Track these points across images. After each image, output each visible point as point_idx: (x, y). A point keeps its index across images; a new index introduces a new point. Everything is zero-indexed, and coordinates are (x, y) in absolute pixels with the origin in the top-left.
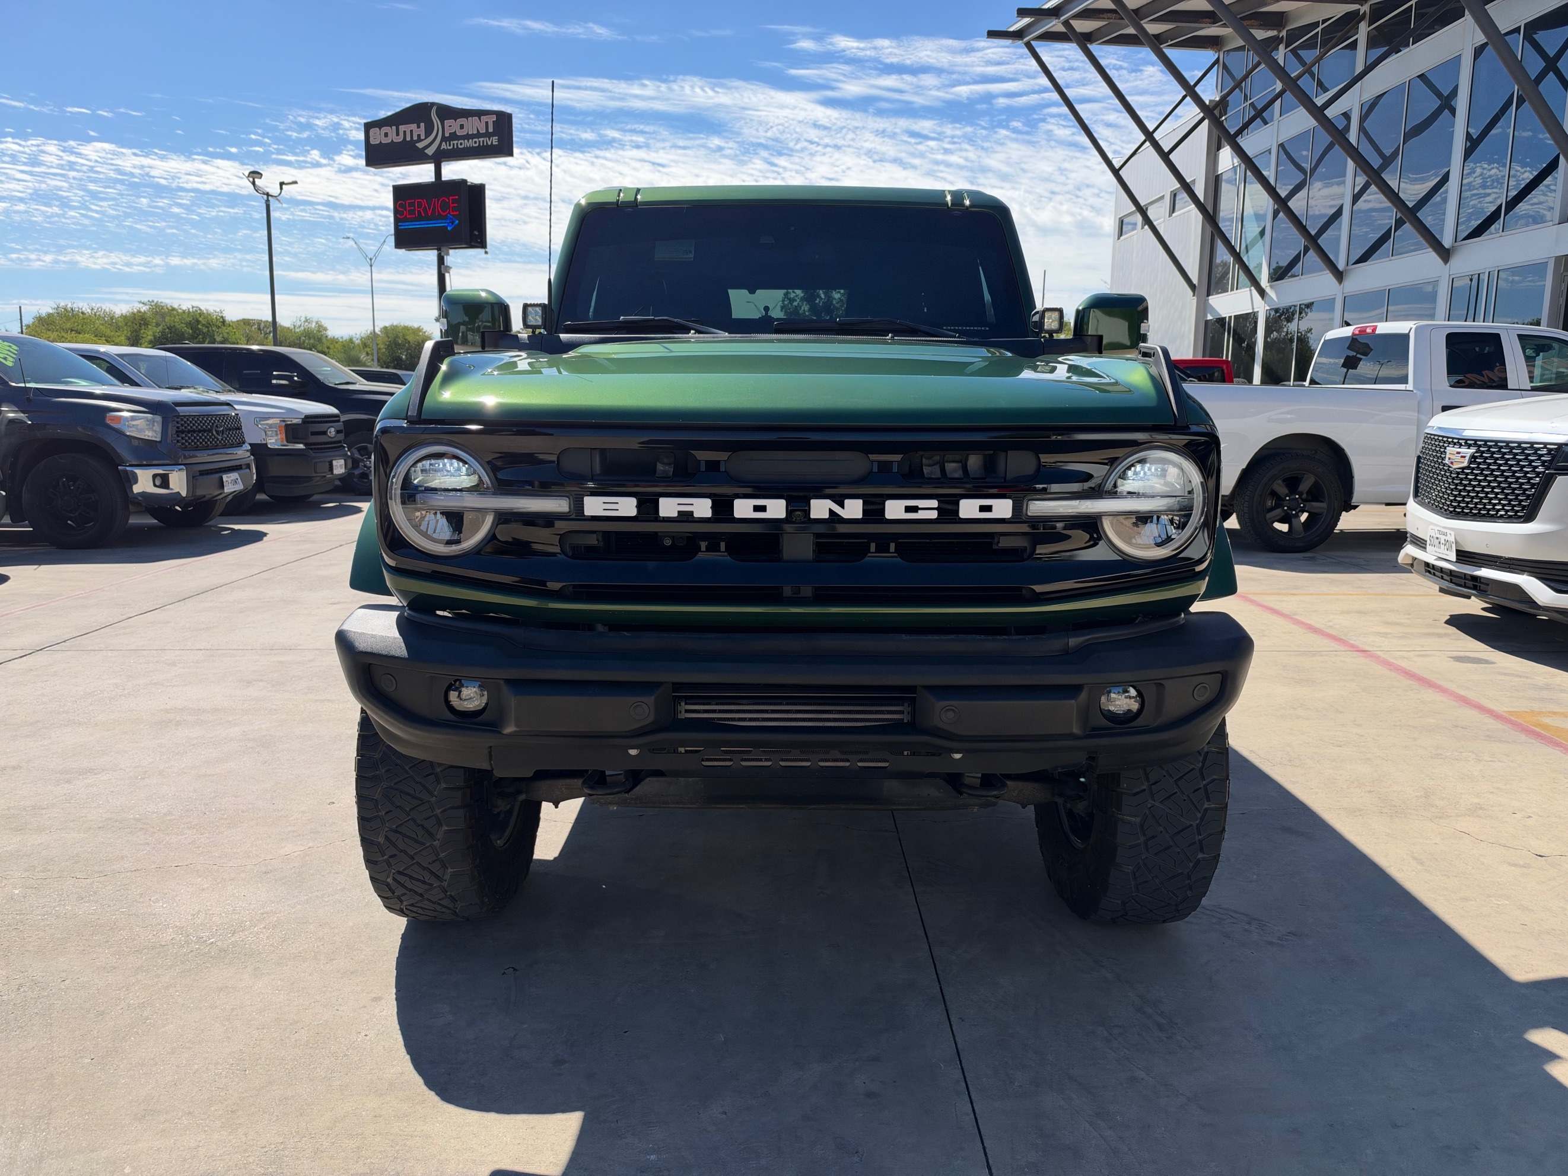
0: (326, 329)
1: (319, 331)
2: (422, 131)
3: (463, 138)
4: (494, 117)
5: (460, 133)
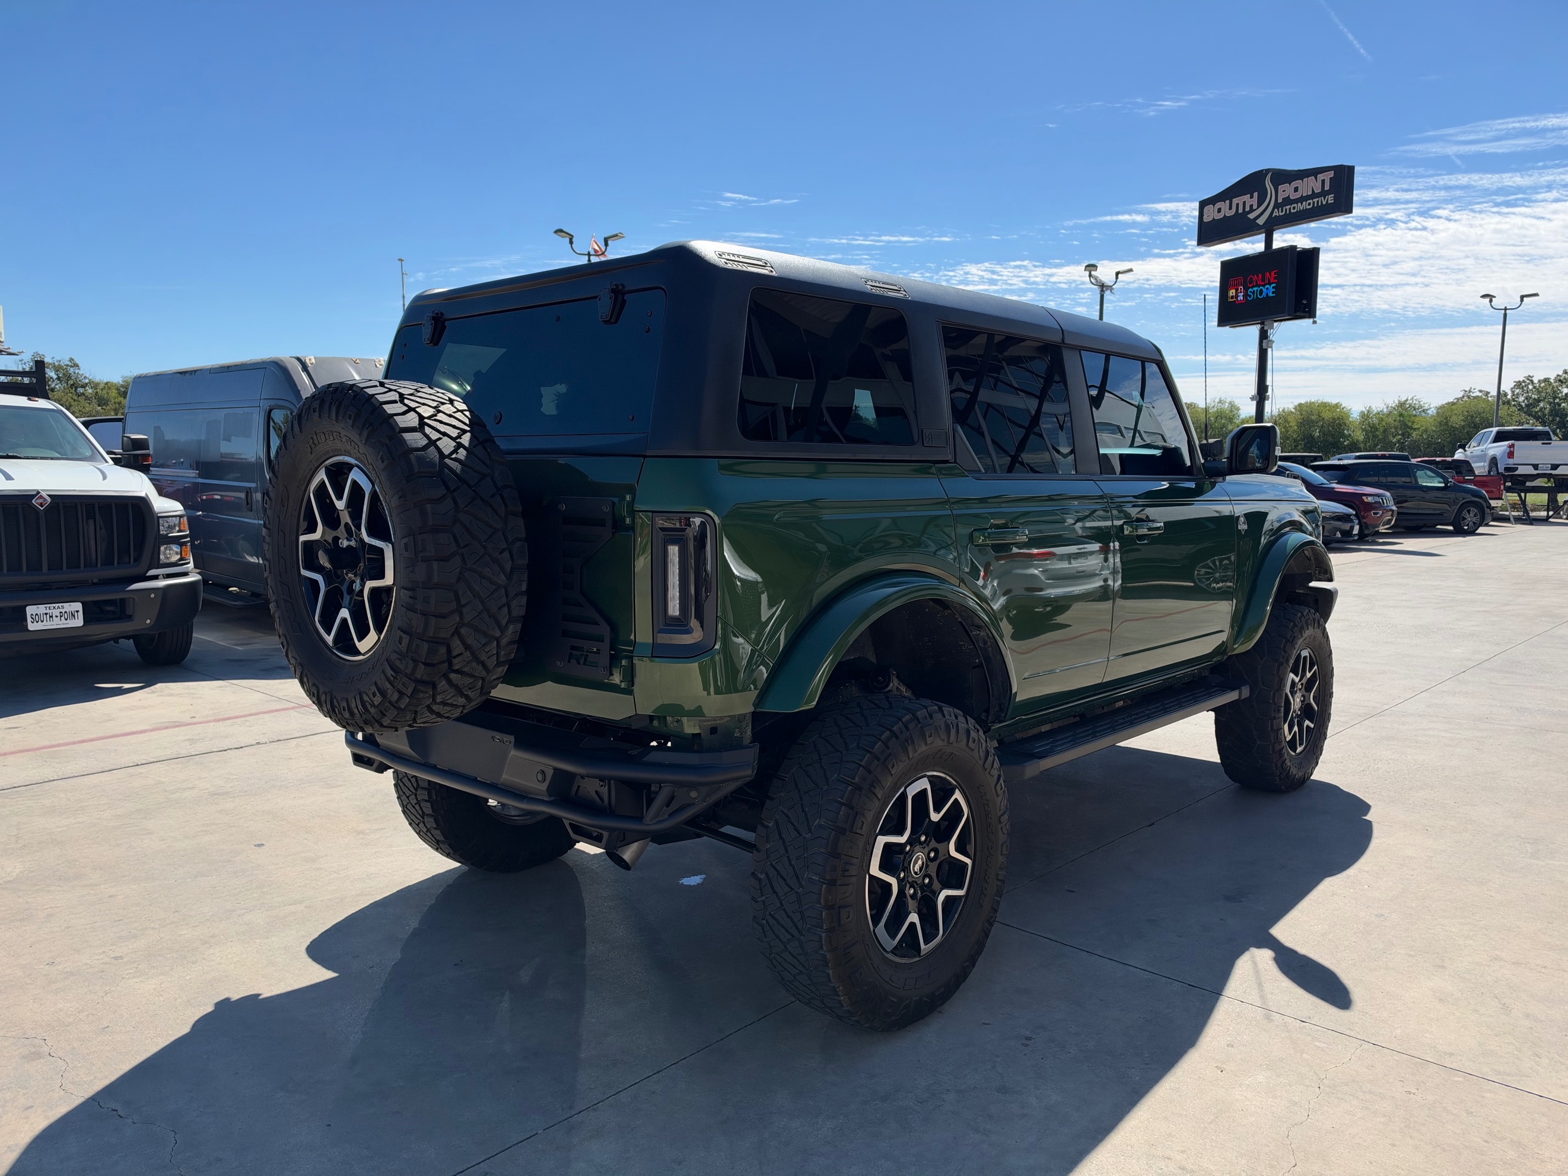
3: (1296, 201)
4: (1331, 174)
5: (1294, 196)
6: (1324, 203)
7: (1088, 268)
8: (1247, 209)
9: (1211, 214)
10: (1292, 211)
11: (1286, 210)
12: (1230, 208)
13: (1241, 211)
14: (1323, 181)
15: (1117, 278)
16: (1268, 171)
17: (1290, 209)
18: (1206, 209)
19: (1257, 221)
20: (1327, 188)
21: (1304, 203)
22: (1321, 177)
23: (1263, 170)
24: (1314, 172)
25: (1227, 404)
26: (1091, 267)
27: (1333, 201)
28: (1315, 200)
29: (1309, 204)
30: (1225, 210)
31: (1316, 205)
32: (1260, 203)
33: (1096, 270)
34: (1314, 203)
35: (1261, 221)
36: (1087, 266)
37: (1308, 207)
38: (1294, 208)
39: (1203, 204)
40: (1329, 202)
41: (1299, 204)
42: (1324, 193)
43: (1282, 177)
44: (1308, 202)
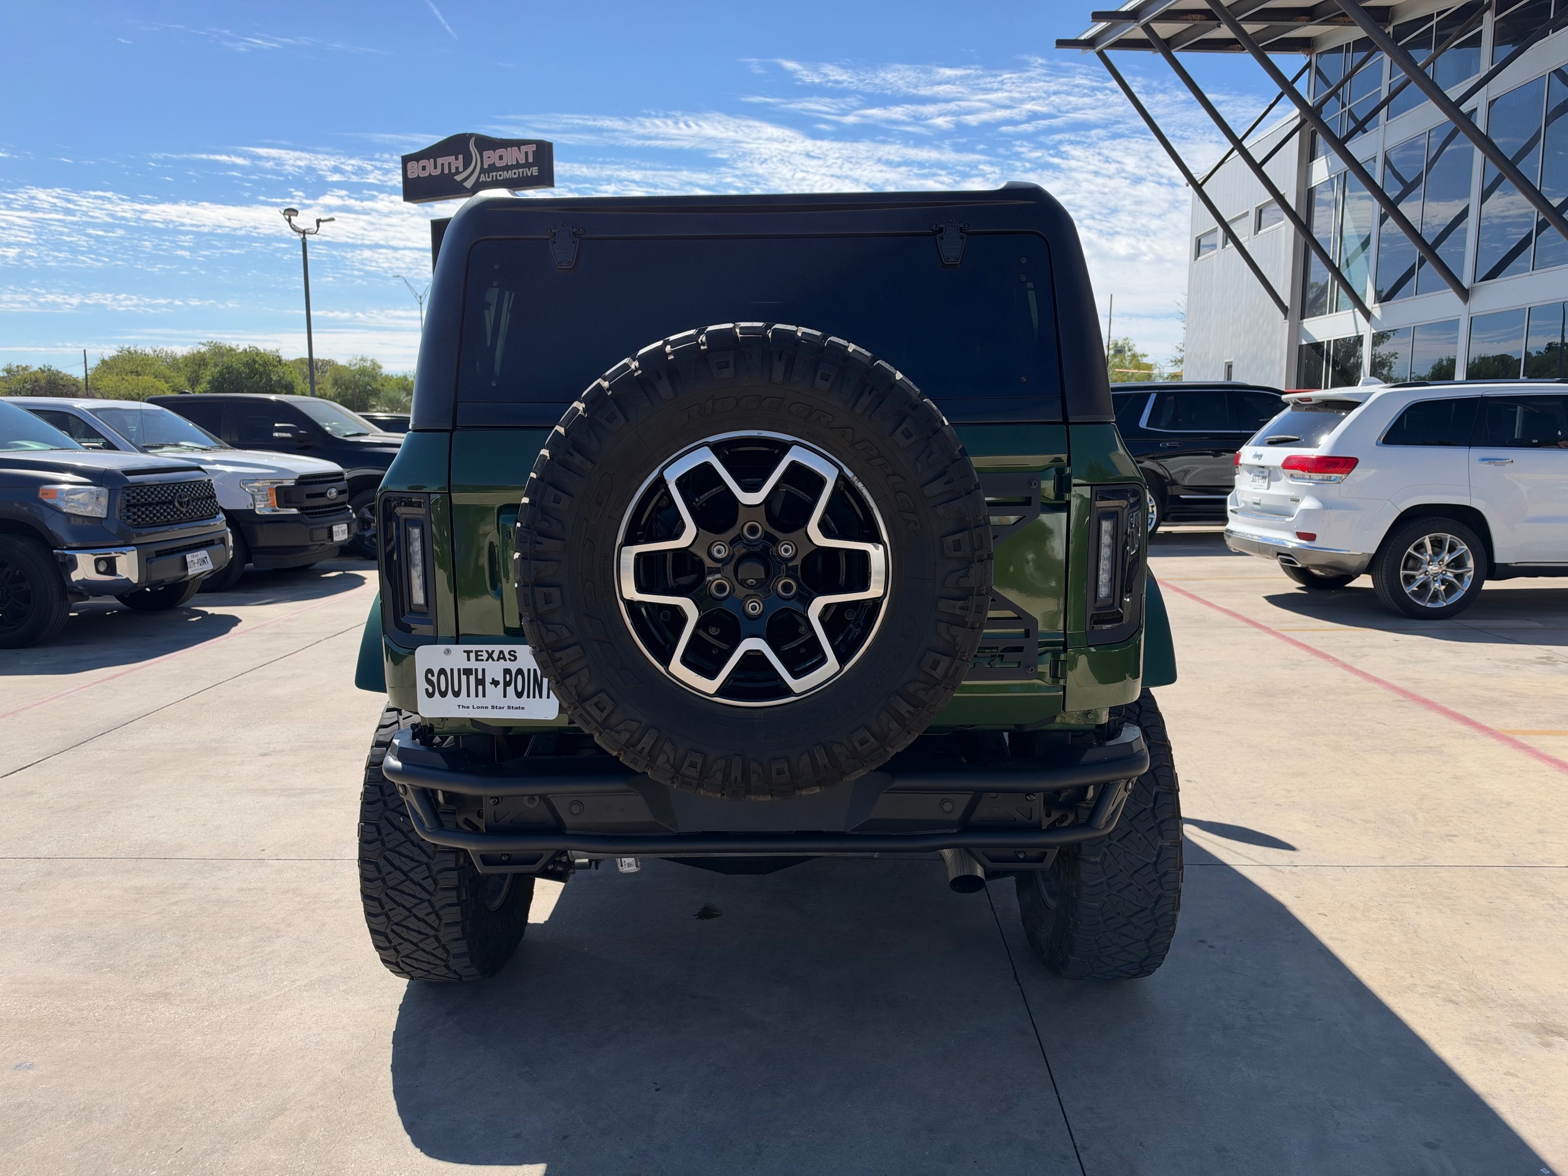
0: (380, 367)
1: (374, 369)
2: (460, 163)
3: (503, 169)
4: (534, 147)
5: (499, 164)
6: (529, 174)
7: (287, 212)
8: (453, 170)
9: (415, 170)
10: (499, 178)
11: (493, 176)
12: (435, 168)
13: (446, 171)
14: (526, 153)
15: (318, 226)
16: (471, 135)
17: (496, 176)
18: (410, 165)
19: (465, 184)
20: (531, 160)
21: (510, 172)
22: (524, 148)
23: (466, 134)
24: (519, 143)
25: (369, 363)
26: (290, 212)
27: (537, 174)
28: (521, 170)
29: (515, 174)
30: (429, 169)
31: (521, 175)
32: (466, 166)
33: (297, 215)
34: (519, 173)
35: (468, 184)
36: (286, 210)
37: (514, 176)
38: (500, 176)
39: (406, 160)
40: (534, 174)
41: (505, 172)
42: (527, 165)
43: (486, 143)
44: (514, 171)
